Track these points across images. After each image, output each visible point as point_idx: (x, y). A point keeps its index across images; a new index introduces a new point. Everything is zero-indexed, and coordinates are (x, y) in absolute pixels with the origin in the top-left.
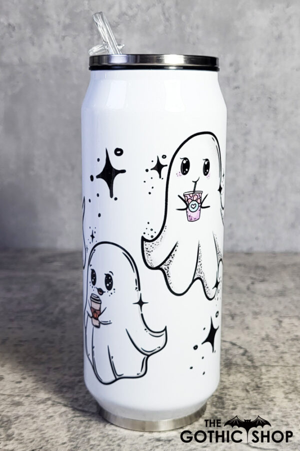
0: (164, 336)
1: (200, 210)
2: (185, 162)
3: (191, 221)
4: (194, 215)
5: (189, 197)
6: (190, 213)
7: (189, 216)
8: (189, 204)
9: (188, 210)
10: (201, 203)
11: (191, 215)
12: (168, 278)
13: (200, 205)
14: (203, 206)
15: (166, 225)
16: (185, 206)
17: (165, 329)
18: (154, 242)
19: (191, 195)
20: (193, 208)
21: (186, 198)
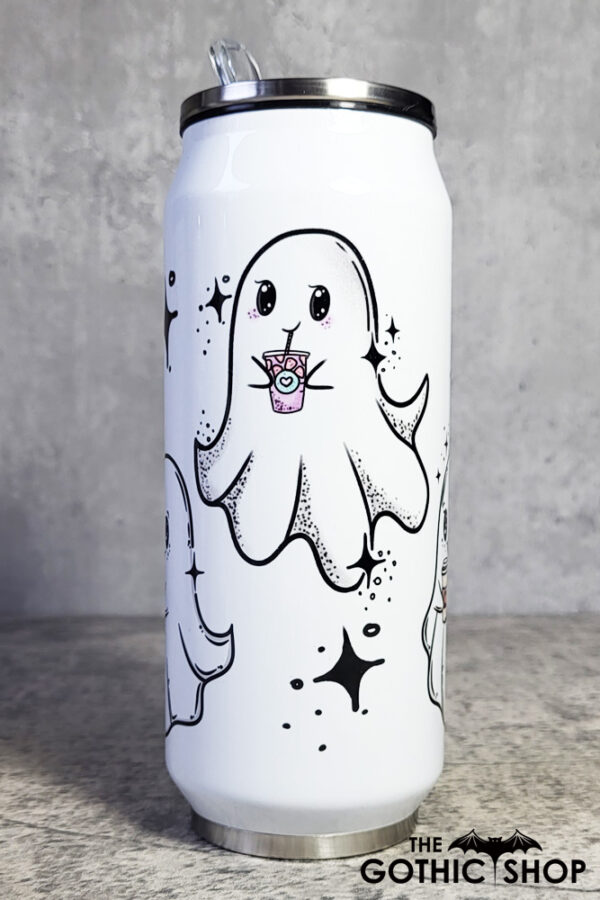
0: (229, 643)
1: (303, 391)
2: (265, 289)
3: (280, 411)
4: (288, 401)
5: (275, 362)
6: (277, 395)
7: (277, 401)
8: (276, 377)
9: (273, 388)
10: (307, 377)
11: (282, 400)
12: (234, 524)
13: (302, 380)
14: (311, 382)
15: (230, 416)
16: (266, 380)
17: (231, 631)
18: (212, 450)
19: (280, 358)
20: (286, 386)
21: (269, 363)
